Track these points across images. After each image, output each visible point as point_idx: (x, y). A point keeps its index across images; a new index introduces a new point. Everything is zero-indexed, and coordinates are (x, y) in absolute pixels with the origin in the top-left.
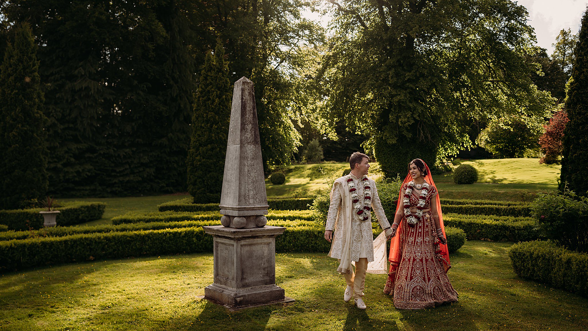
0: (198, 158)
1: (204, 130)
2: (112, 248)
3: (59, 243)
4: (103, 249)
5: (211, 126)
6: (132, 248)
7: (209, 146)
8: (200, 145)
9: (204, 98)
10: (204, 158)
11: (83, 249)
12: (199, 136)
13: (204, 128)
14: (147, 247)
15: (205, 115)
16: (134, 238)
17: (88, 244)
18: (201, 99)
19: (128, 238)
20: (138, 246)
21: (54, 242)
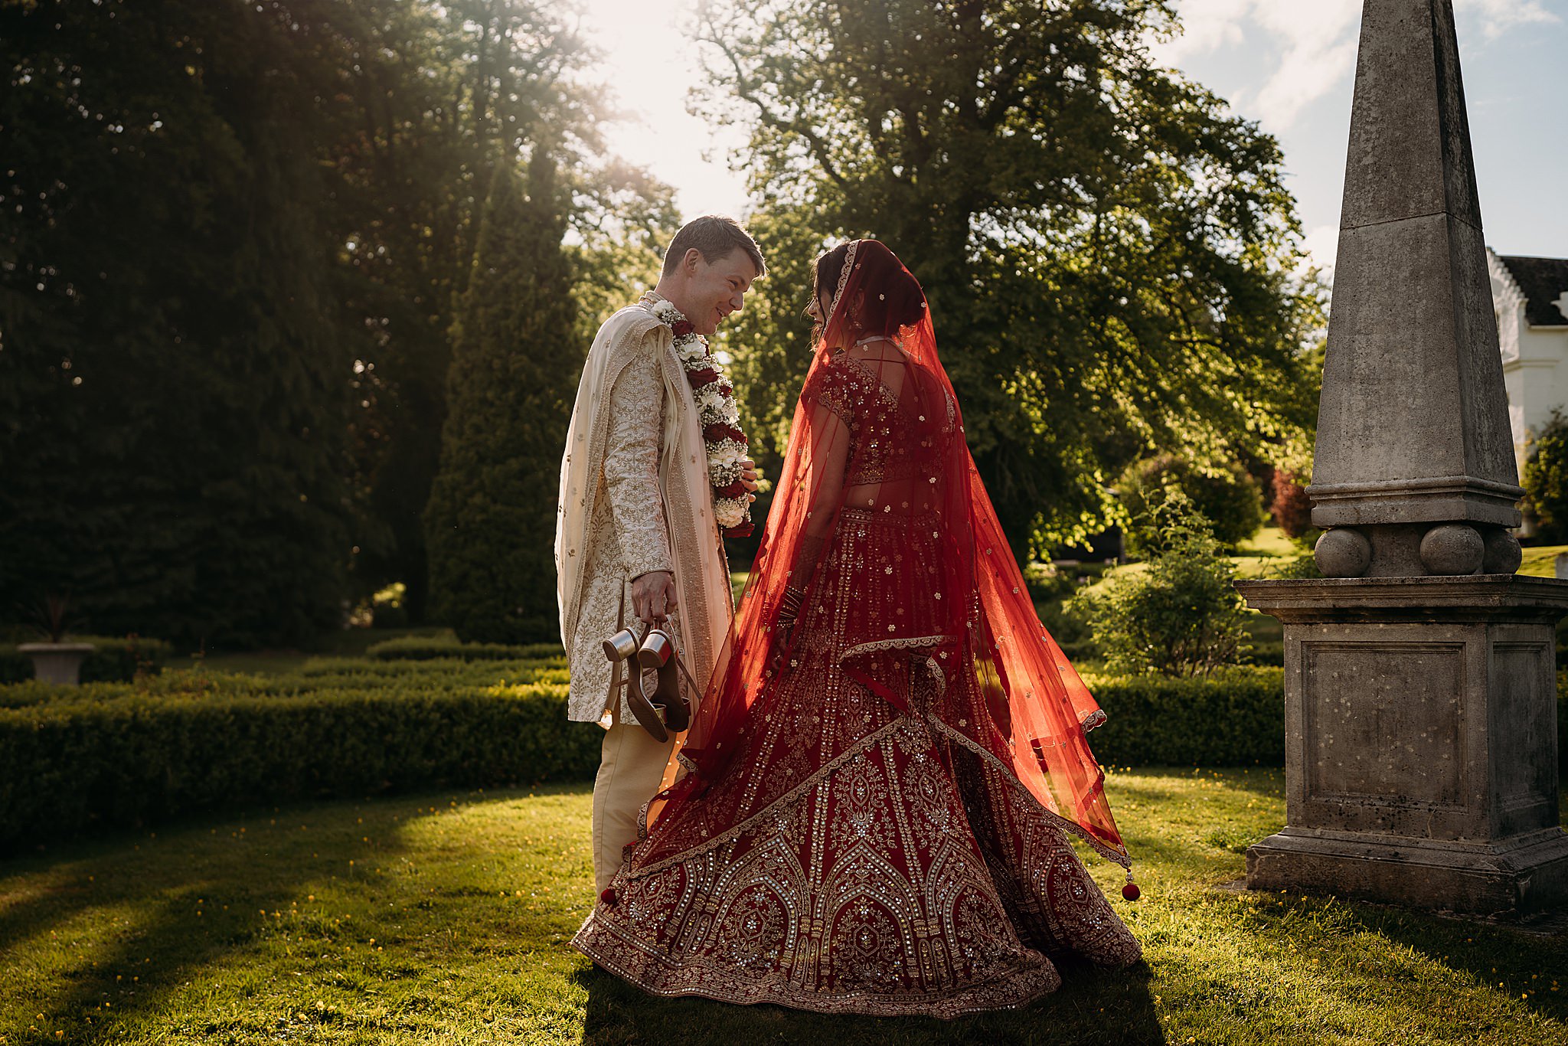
0: (478, 499)
1: (493, 410)
2: (458, 746)
3: (289, 719)
4: (428, 751)
5: (520, 400)
6: (523, 748)
7: (514, 464)
8: (482, 459)
9: (495, 310)
10: (495, 501)
11: (363, 748)
12: (478, 430)
13: (492, 404)
14: (572, 745)
15: (497, 363)
16: (530, 712)
17: (383, 729)
18: (481, 311)
19: (515, 710)
20: (543, 741)
21: (275, 709)
